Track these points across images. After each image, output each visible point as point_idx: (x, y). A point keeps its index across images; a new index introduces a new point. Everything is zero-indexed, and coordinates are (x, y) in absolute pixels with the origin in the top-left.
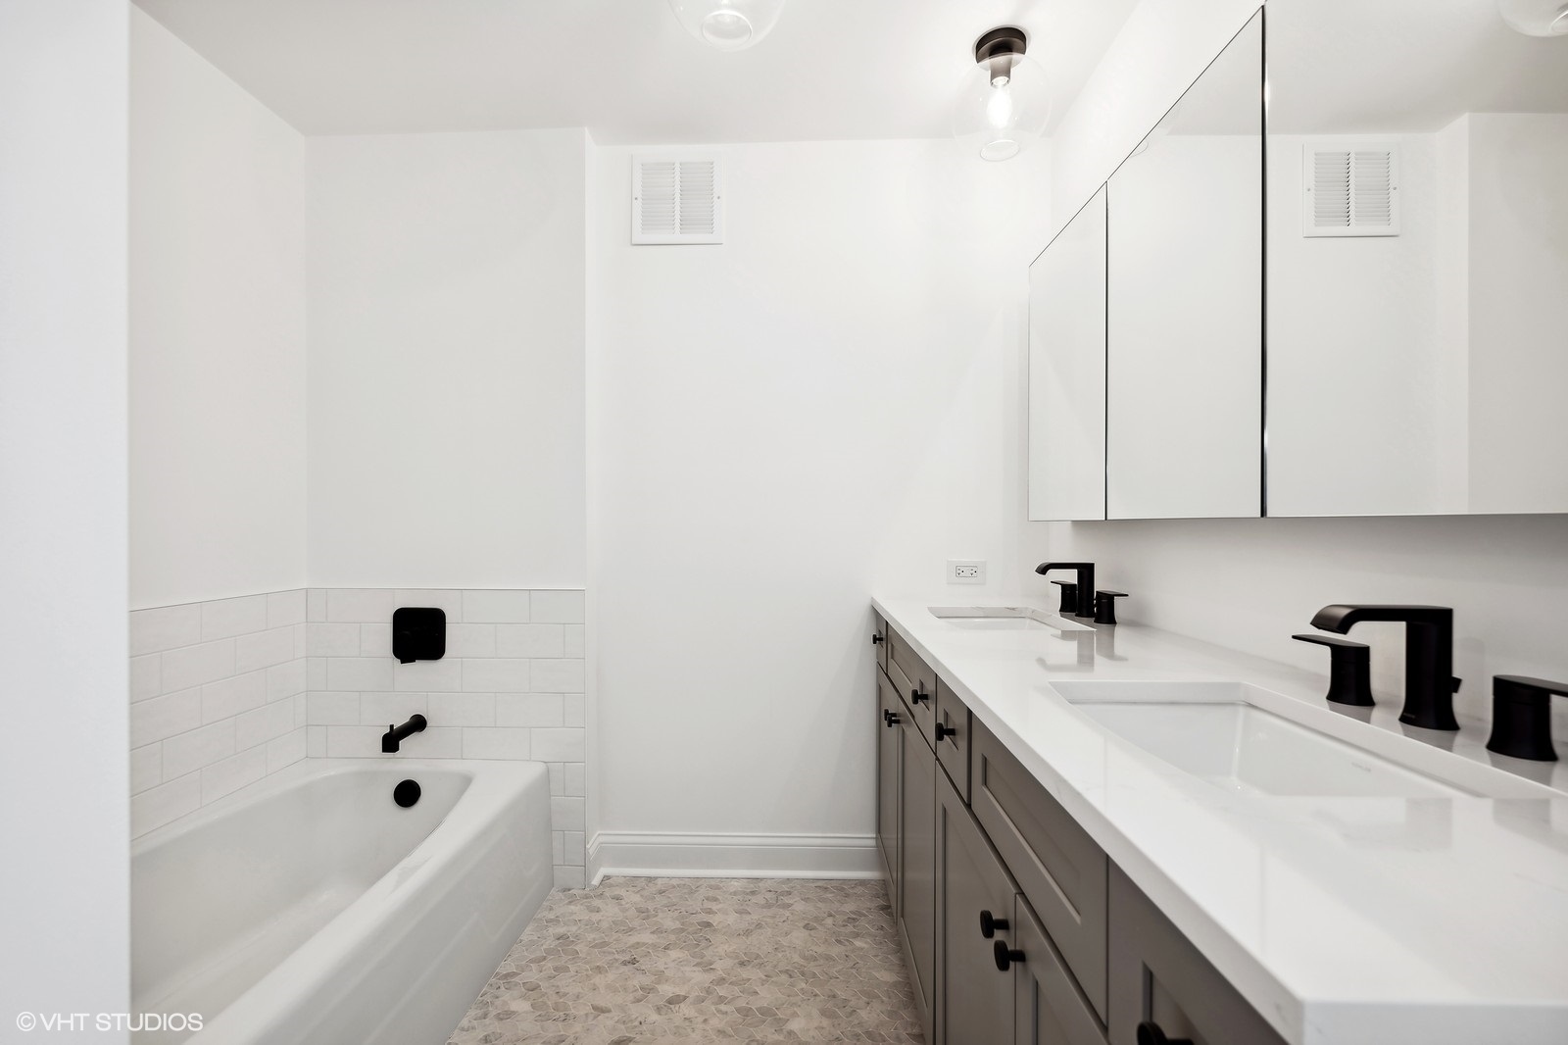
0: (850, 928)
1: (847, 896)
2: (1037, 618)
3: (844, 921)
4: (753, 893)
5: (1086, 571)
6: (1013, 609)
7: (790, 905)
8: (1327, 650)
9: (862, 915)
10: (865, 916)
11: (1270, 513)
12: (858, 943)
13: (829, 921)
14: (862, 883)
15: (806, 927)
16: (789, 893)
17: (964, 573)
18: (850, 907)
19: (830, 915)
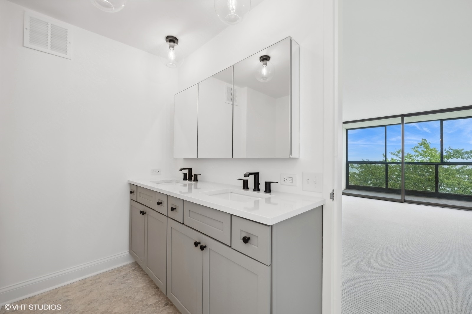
0: (125, 279)
1: (121, 271)
2: (177, 182)
3: (122, 278)
4: (84, 283)
5: (190, 170)
6: (171, 180)
7: (101, 281)
8: (243, 180)
9: (127, 274)
10: (128, 274)
11: (234, 157)
12: (129, 281)
13: (117, 280)
14: (124, 266)
15: (110, 284)
16: (99, 278)
17: (156, 172)
18: (123, 273)
19: (117, 278)
